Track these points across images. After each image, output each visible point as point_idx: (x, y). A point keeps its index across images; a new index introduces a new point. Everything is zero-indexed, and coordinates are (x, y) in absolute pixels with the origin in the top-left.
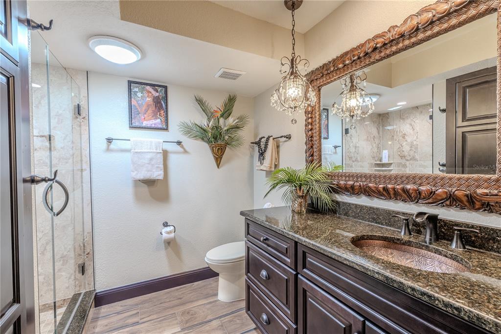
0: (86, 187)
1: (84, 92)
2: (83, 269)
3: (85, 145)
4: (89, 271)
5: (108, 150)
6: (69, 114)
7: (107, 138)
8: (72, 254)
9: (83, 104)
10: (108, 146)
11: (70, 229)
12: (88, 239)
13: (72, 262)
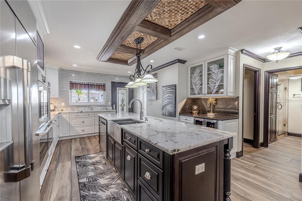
0: (287, 106)
1: (287, 84)
2: (285, 125)
3: (287, 96)
4: (286, 126)
5: (294, 97)
6: (283, 90)
7: (293, 94)
8: (282, 121)
9: (287, 87)
10: (294, 96)
11: (282, 115)
12: (287, 118)
13: (282, 123)
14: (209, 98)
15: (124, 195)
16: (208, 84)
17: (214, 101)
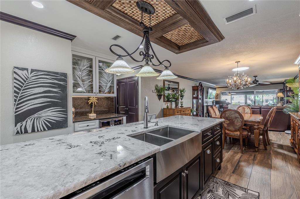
14: (90, 97)
15: (207, 197)
16: (100, 82)
17: (96, 100)
